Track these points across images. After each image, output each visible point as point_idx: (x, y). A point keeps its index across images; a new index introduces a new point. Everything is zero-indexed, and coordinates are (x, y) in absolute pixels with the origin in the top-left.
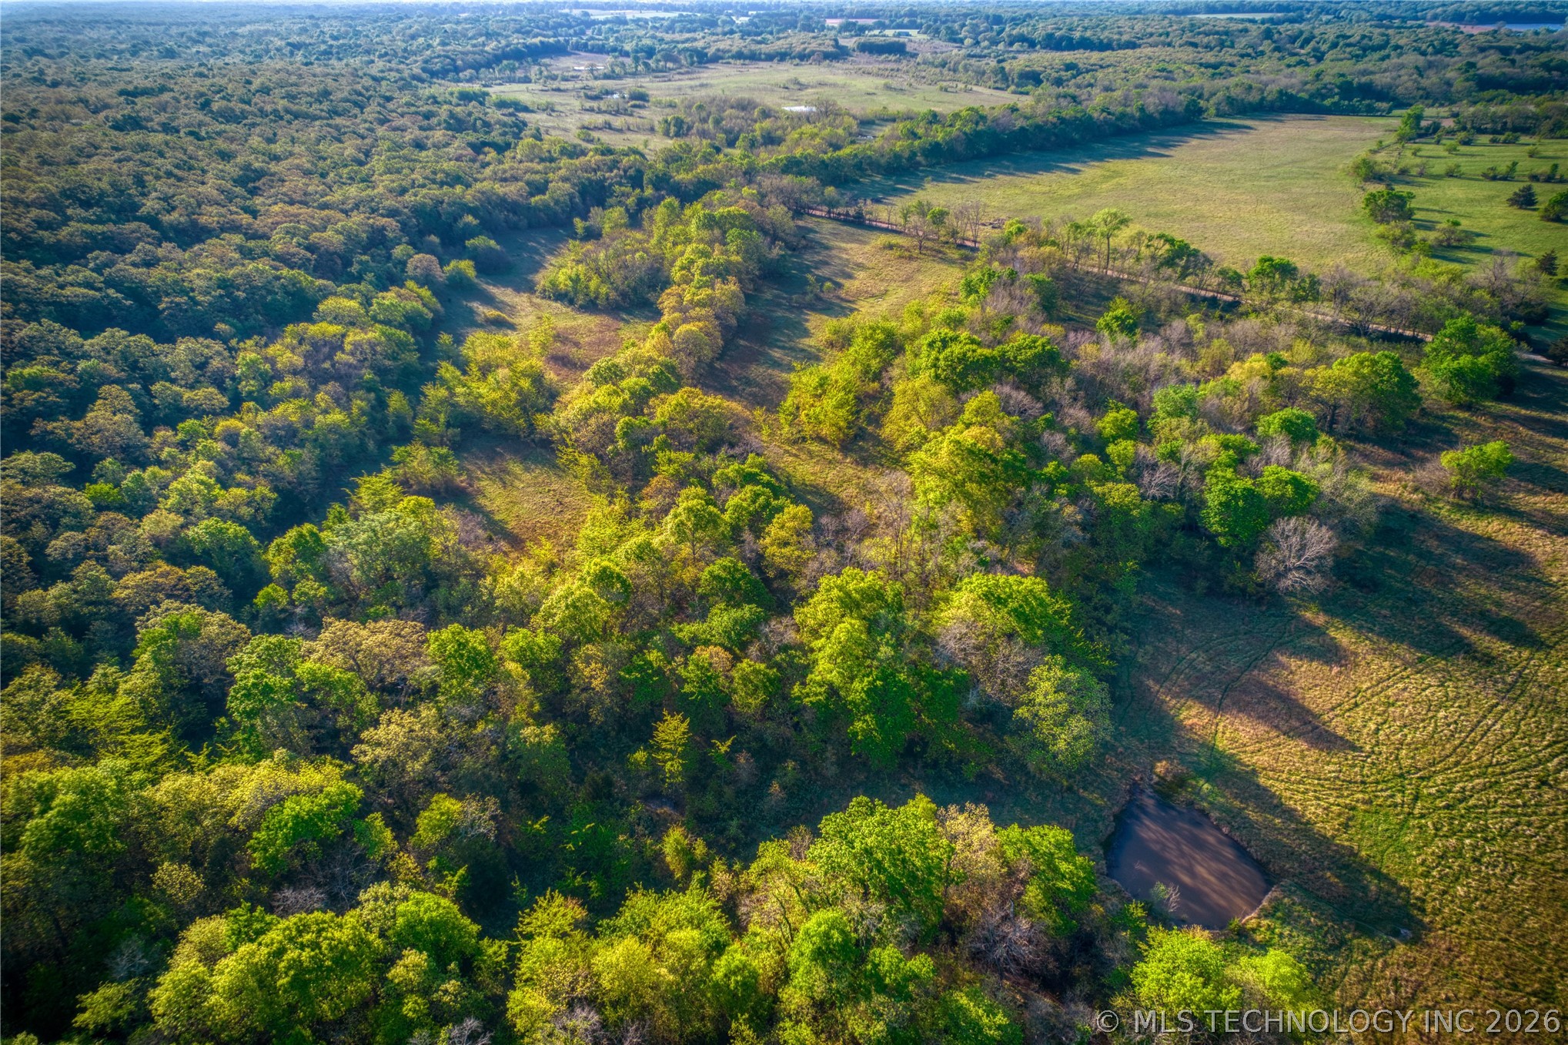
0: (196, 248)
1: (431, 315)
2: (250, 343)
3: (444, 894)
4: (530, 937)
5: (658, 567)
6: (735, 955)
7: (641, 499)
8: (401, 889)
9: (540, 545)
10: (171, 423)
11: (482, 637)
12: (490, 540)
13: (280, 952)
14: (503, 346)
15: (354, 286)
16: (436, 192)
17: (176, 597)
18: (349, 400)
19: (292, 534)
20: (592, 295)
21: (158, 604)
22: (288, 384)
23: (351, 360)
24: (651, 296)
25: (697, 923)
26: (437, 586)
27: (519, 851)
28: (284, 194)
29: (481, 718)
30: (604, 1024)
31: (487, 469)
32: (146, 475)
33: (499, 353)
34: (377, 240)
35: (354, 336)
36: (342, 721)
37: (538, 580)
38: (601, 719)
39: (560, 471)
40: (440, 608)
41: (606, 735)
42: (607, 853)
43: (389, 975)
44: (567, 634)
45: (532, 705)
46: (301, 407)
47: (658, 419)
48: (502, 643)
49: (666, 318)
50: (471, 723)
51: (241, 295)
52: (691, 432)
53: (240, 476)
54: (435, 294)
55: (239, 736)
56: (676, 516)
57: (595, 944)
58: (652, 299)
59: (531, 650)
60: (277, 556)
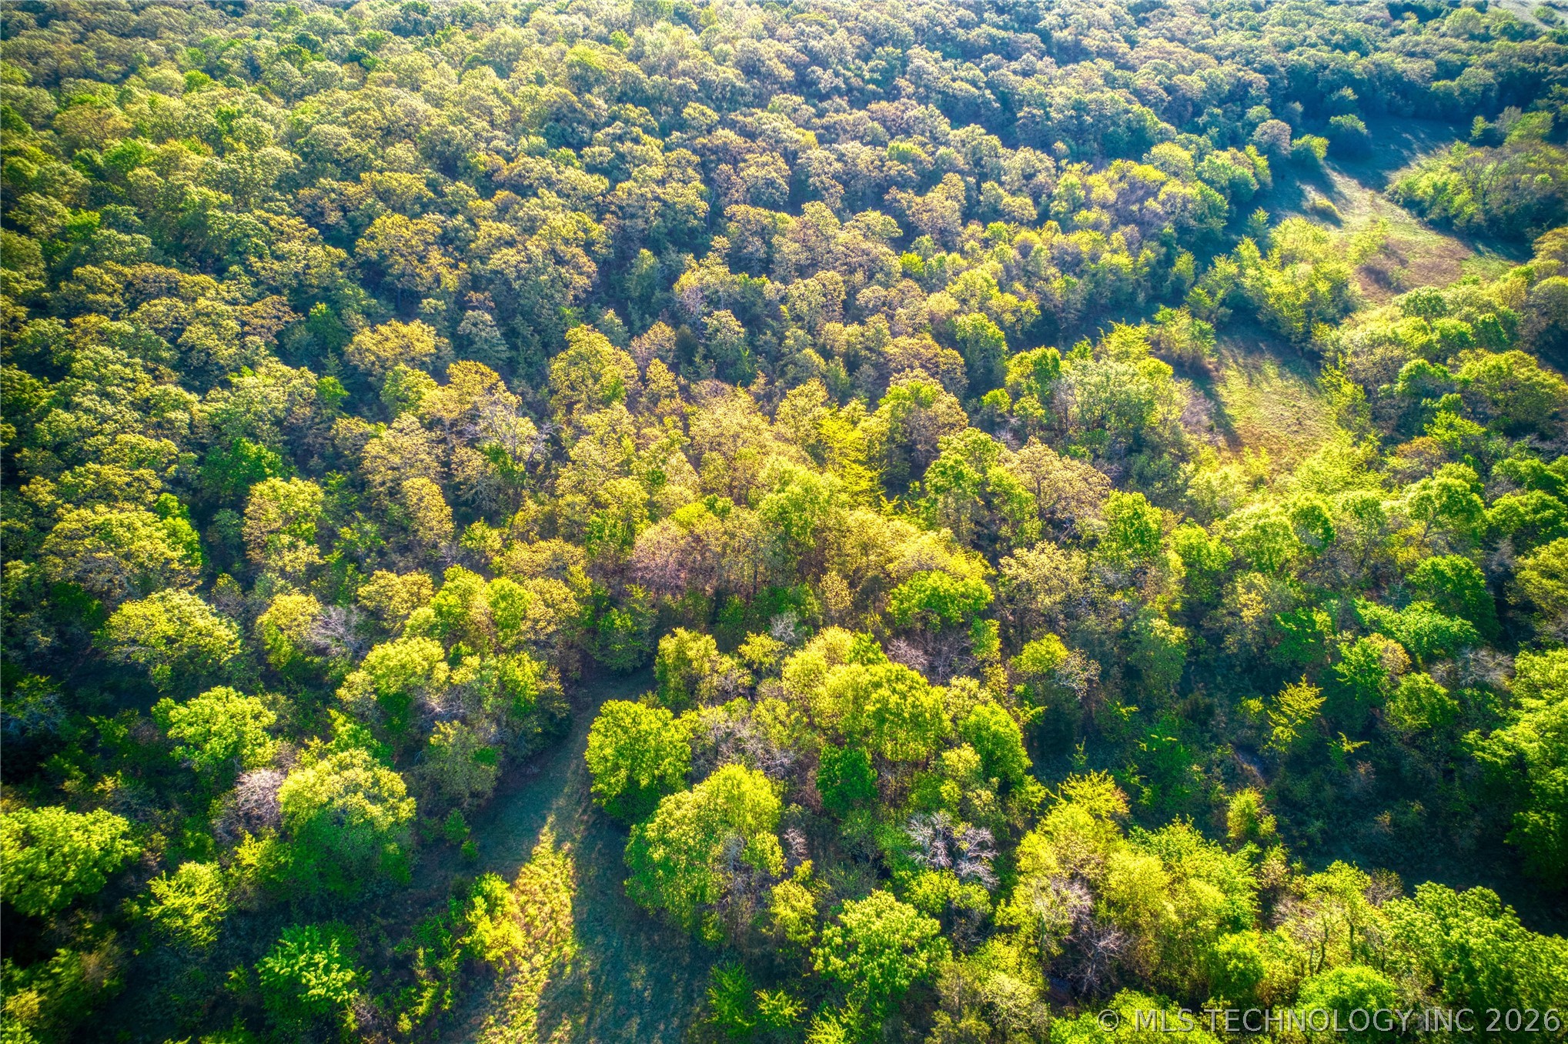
0: (1070, 67)
1: (1256, 187)
2: (1077, 166)
3: (1017, 719)
4: (1069, 799)
5: (1375, 532)
6: (1248, 942)
7: (1393, 454)
8: (986, 694)
9: (1258, 455)
10: (985, 221)
11: (1159, 517)
12: (1210, 430)
13: (877, 685)
14: (1318, 240)
15: (1194, 137)
16: (1324, 54)
17: (927, 369)
18: (1141, 247)
19: (1037, 352)
20: (1452, 212)
21: (912, 368)
22: (1092, 215)
23: (1159, 209)
24: (1529, 231)
25: (1228, 889)
26: (1140, 452)
27: (1096, 722)
28: (1169, 30)
29: (1122, 588)
30: (1093, 913)
31: (1240, 360)
32: (949, 258)
33: (1310, 247)
34: (1238, 96)
35: (1174, 187)
36: (1005, 531)
37: (1240, 488)
38: (1234, 649)
39: (1316, 390)
40: (1133, 472)
41: (1232, 667)
42: (1174, 773)
43: (944, 755)
44: (1242, 553)
45: (1173, 602)
46: (1095, 240)
47: (1462, 374)
48: (1175, 532)
49: (1533, 264)
50: (1111, 589)
51: (1089, 119)
52: (1495, 403)
53: (1018, 286)
54: (1271, 166)
55: (922, 502)
56: (1424, 488)
57: (1121, 843)
58: (1529, 236)
59: (1200, 550)
60: (1017, 368)
